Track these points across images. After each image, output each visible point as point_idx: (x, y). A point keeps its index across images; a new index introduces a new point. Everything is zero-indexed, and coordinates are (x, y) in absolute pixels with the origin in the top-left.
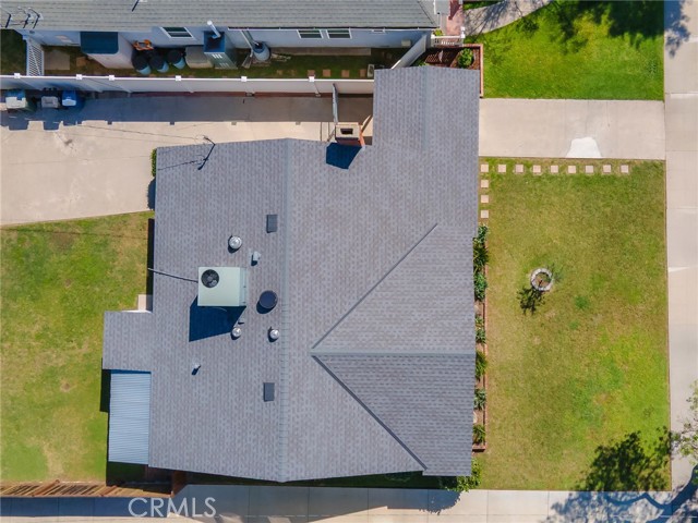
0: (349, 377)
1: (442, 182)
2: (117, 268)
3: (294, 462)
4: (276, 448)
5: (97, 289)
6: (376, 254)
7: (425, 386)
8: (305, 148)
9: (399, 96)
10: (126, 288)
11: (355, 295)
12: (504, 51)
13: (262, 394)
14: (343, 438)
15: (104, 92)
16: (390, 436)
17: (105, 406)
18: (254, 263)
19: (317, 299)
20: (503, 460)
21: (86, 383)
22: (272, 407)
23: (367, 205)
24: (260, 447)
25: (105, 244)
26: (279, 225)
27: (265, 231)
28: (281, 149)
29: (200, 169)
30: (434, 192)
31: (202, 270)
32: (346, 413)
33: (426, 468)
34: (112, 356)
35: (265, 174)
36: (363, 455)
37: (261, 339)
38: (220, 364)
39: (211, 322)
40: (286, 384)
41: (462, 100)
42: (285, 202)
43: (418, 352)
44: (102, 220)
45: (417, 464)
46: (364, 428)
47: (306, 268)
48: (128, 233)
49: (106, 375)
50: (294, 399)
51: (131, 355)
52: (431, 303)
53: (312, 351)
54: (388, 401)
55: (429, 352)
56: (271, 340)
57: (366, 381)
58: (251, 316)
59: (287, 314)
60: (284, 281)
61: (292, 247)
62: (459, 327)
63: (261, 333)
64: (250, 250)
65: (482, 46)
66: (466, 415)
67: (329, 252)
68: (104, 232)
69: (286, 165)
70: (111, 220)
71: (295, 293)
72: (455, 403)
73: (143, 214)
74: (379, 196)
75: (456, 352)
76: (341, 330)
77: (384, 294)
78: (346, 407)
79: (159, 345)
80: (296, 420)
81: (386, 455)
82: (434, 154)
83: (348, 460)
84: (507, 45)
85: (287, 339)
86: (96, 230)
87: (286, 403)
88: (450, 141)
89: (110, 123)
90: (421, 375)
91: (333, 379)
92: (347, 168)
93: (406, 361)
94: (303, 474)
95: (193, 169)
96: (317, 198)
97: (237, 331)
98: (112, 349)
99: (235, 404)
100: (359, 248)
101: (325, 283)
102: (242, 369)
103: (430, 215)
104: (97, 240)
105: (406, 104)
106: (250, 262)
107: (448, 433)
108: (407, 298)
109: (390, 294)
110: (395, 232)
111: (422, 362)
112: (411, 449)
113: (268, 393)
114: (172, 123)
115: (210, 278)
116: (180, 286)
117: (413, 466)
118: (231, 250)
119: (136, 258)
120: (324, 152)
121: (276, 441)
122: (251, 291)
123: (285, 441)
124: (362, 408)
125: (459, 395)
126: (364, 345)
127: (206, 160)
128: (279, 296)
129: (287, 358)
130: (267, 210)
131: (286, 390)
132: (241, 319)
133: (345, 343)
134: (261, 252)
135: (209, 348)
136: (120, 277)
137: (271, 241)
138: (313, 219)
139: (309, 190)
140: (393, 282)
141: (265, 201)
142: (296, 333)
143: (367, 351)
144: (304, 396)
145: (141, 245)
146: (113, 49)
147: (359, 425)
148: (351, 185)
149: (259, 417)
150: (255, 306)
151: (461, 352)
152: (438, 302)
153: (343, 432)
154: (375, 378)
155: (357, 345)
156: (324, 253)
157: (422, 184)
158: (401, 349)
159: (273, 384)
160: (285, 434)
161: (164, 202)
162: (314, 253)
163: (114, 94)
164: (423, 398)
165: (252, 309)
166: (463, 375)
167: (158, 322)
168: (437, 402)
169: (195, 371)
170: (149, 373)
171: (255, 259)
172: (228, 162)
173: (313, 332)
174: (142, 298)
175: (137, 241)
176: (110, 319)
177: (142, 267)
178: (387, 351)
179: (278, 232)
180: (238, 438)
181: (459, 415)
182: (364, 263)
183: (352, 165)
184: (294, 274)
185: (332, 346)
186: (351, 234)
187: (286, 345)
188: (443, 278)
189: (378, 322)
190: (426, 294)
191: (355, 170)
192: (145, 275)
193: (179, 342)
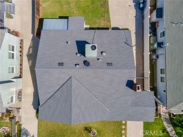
0: (65, 87)
1: (122, 111)
2: (96, 20)
3: (41, 72)
4: (44, 67)
5: (91, 15)
6: (101, 94)
7: (63, 109)
8: (133, 74)
9: (146, 99)
10: (91, 22)
11: (89, 88)
12: (157, 123)
13: (60, 62)
14: (48, 85)
15: (144, 15)
16: (49, 97)
17: (61, 18)
18: (98, 59)
19: (88, 78)
20: (46, 122)
21: (66, 12)
22: (56, 65)
23: (115, 91)
24: (45, 62)
25: (103, 16)
26: (109, 67)
27: (107, 62)
28: (132, 67)
29: (125, 43)
30: (119, 109)
31: (96, 45)
32: (55, 86)
33: (41, 107)
34: (72, 19)
35: (124, 62)
36: (43, 90)
37: (76, 62)
38: (69, 50)
39: (81, 46)
40: (63, 70)
41: (145, 117)
42: (116, 69)
43: (72, 107)
44: (109, 15)
45: (42, 105)
46: (51, 90)
47: (97, 75)
48: (105, 22)
49: (67, 18)
50: (59, 72)
51: (72, 24)
52: (86, 110)
53: (73, 76)
54: (59, 97)
55: (72, 111)
56: (76, 65)
57: (64, 91)
58: (83, 59)
59: (83, 69)
60: (93, 68)
61: (103, 71)
62: (80, 119)
63: (78, 62)
64: (102, 58)
65: (158, 117)
66: (55, 120)
67: (101, 81)
68: (106, 16)
69: (128, 69)
70: (109, 18)
71: (89, 72)
72: (58, 117)
73: (110, 26)
74: (118, 94)
75: (72, 119)
76: (79, 84)
77: (89, 96)
78: (57, 86)
79: (75, 32)
80: (53, 72)
81: (44, 96)
82: (130, 109)
83: (42, 86)
84: (158, 124)
85: (76, 70)
86: (106, 14)
87: (58, 70)
88: (133, 113)
89: (135, 17)
90: (66, 108)
91: (65, 82)
92: (126, 86)
93: (69, 104)
94: (37, 74)
95: (125, 40)
96: (117, 77)
97: (78, 55)
98: (74, 19)
99: (58, 54)
100: (102, 89)
101: (92, 80)
102: (67, 56)
103: (112, 108)
104: (104, 14)
105: (144, 101)
106: (98, 58)
107: (50, 114)
108: (88, 103)
109: (89, 98)
110: (107, 99)
111: (69, 108)
112: (46, 103)
113: (61, 64)
114: (135, 33)
115: (94, 48)
116: (92, 38)
117: (41, 103)
118: (102, 52)
119: (99, 24)
120: (131, 80)
121: (46, 67)
122: (90, 59)
123: (47, 69)
124: (57, 90)
125: (60, 118)
126: (74, 91)
127: (128, 44)
128: (88, 67)
129: (70, 70)
130: (114, 63)
131: (61, 70)
132: (82, 56)
133: (75, 86)
134: (101, 61)
135: (74, 46)
136: (94, 20)
137: (105, 64)
138: (111, 77)
139: (120, 75)
140: (93, 98)
141: (116, 62)
142: (77, 72)
143: (72, 92)
144: (60, 74)
145: (102, 26)
146: (157, 17)
147: (52, 89)
148: (121, 87)
149: (54, 61)
150: (86, 60)
151: (72, 120)
152: (87, 112)
153: (50, 85)
154: (65, 94)
155: (74, 90)
156: (101, 80)
157: (121, 106)
158: (73, 103)
159: (63, 66)
160: (48, 69)
161: (115, 32)
162: (101, 77)
163: (143, 17)
164: (59, 108)
165: (85, 59)
166: (66, 120)
167: (81, 31)
168: (58, 112)
169: (67, 42)
170: (67, 30)
171: (99, 60)
172: (127, 51)
173: (78, 77)
174: (88, 26)
175: (103, 25)
176: (83, 18)
177: (96, 26)
178: (72, 98)
179: (107, 67)
180: (48, 55)
181: (55, 118)
182: (98, 90)
183: (127, 87)
184: (95, 71)
185: (74, 82)
186: (107, 87)
187: (74, 70)
188: (94, 113)
189: (81, 95)
190: (89, 108)
191: (125, 88)
192: (94, 27)
193: (76, 38)
